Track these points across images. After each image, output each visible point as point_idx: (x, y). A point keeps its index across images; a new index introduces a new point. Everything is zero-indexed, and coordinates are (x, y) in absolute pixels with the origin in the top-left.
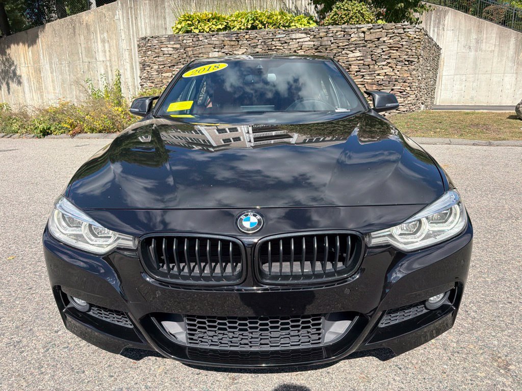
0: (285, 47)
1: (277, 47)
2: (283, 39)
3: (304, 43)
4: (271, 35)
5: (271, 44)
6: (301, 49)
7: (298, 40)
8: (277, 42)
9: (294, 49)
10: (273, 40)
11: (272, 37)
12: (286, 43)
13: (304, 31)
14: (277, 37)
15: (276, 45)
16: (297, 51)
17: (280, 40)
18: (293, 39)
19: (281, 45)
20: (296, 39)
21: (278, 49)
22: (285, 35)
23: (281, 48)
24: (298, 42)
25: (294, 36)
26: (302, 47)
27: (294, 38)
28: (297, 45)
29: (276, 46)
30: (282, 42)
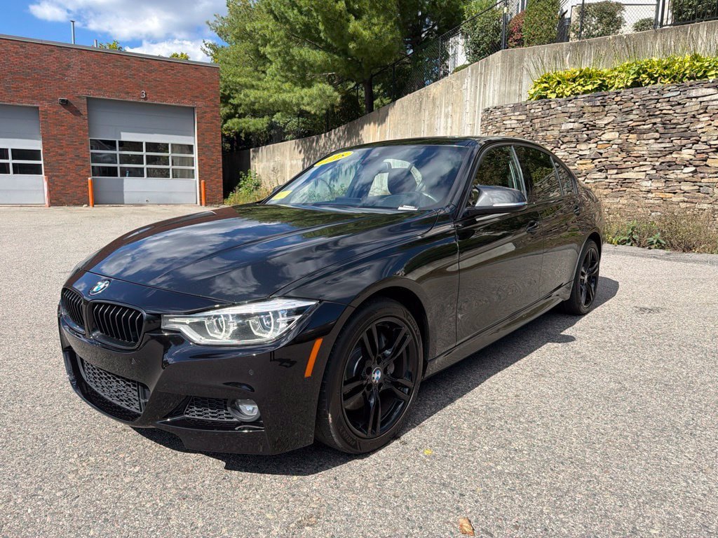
0: (676, 111)
1: (664, 112)
2: (675, 99)
3: (711, 103)
4: (654, 94)
5: (655, 107)
6: (705, 112)
7: (700, 99)
8: (664, 104)
9: (693, 113)
10: (658, 102)
11: (656, 97)
12: (679, 104)
13: (713, 84)
14: (664, 96)
15: (662, 108)
16: (697, 116)
17: (669, 101)
18: (691, 98)
19: (670, 107)
20: (697, 97)
21: (664, 114)
22: (679, 92)
23: (671, 112)
24: (701, 102)
25: (693, 93)
26: (706, 108)
27: (694, 95)
28: (698, 107)
29: (662, 110)
30: (673, 103)
